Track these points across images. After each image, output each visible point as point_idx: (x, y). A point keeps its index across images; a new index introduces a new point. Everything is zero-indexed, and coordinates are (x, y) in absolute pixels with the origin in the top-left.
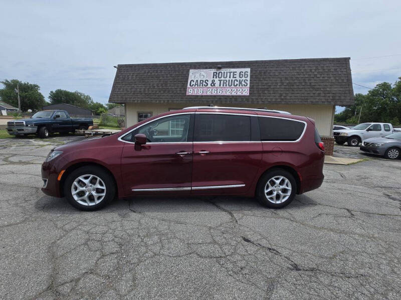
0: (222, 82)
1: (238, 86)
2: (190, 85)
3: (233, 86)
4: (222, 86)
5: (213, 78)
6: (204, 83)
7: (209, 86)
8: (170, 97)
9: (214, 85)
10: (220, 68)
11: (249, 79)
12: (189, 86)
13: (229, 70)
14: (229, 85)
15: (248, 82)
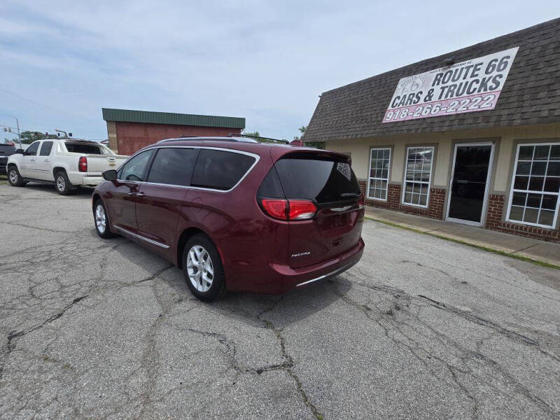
0: (446, 90)
1: (476, 93)
2: (393, 107)
3: (465, 94)
4: (443, 98)
5: (433, 85)
6: (414, 99)
7: (422, 101)
8: (361, 129)
9: (430, 100)
10: (451, 64)
11: (506, 73)
12: (390, 108)
13: (467, 63)
14: (457, 95)
15: (502, 81)
